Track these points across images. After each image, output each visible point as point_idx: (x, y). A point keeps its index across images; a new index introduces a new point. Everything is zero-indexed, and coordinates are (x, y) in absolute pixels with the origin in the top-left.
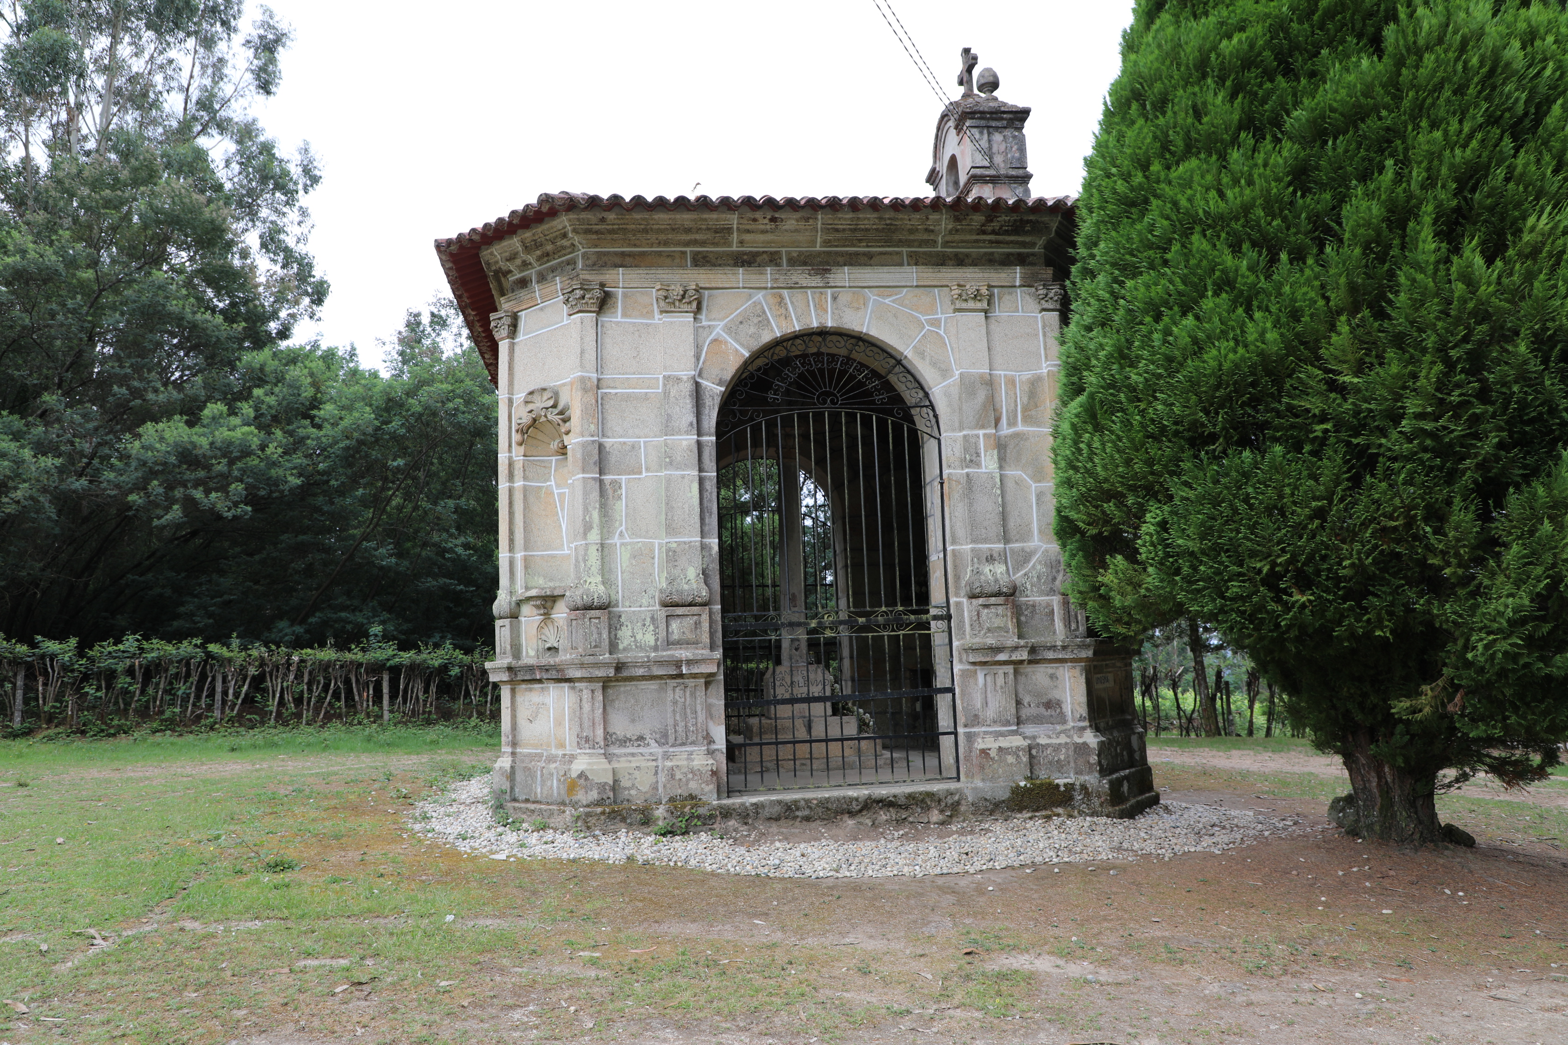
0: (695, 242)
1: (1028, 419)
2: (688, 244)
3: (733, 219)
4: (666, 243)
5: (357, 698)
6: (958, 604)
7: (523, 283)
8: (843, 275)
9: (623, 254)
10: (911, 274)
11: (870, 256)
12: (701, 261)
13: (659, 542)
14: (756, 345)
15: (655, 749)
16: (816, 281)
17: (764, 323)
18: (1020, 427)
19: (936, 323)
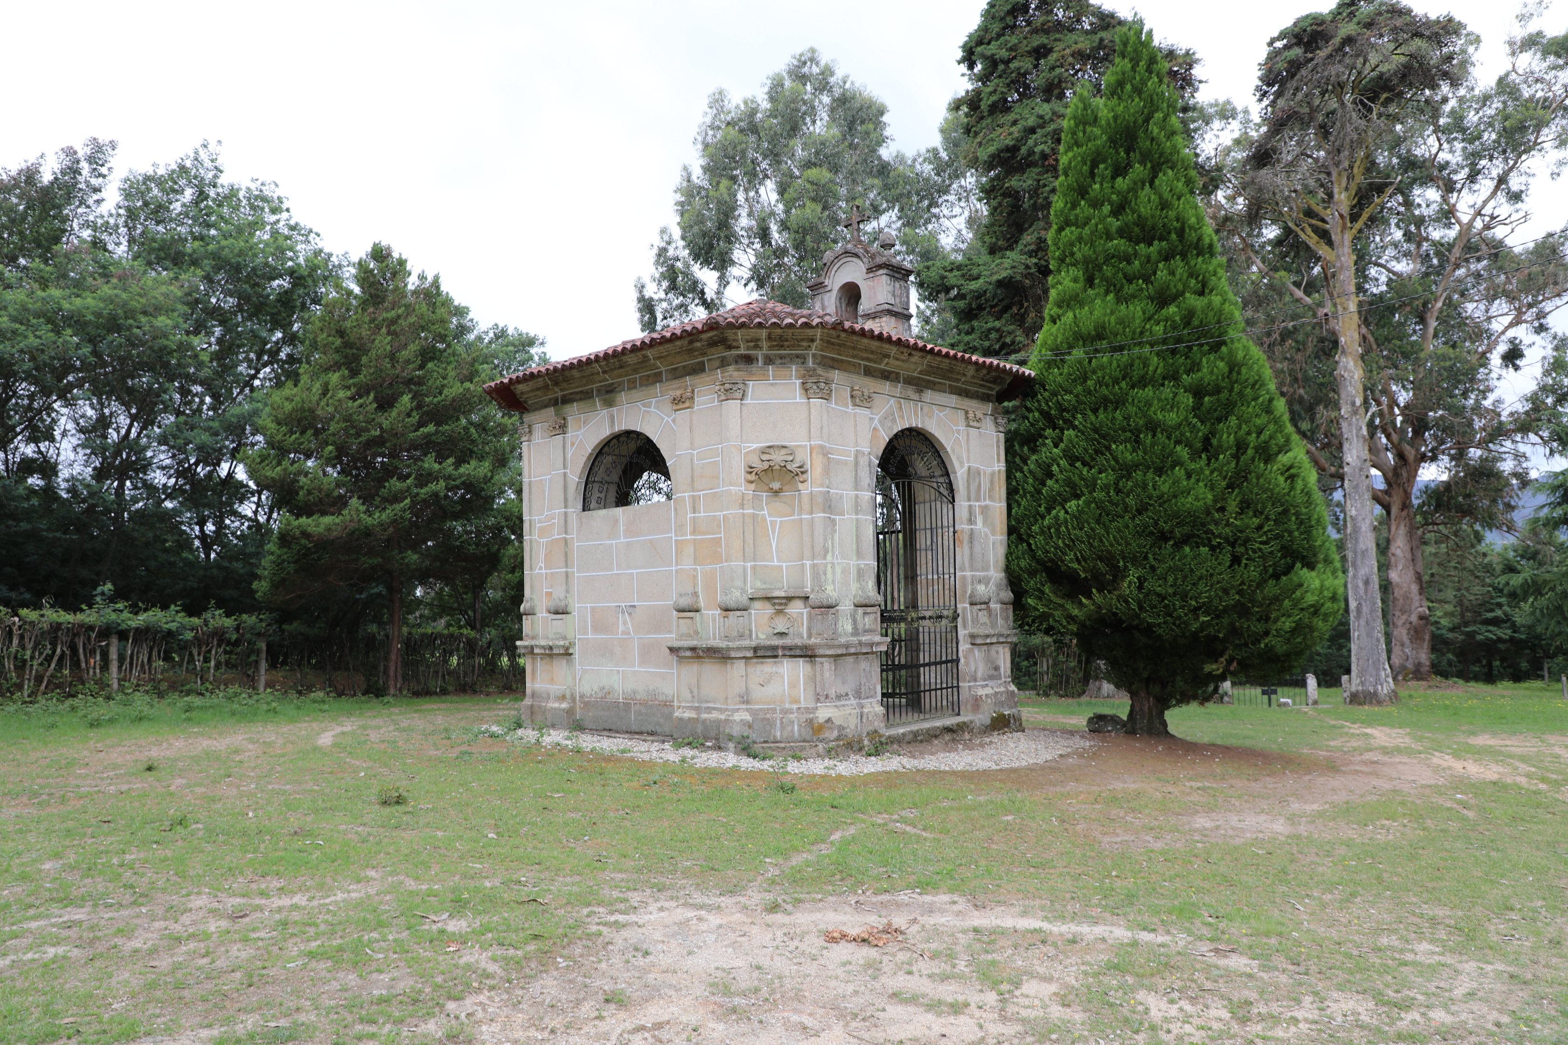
0: (868, 360)
1: (991, 498)
2: (863, 359)
3: (894, 350)
4: (854, 357)
5: (83, 665)
6: (964, 609)
7: (749, 360)
8: (929, 395)
9: (833, 359)
10: (953, 400)
11: (934, 383)
12: (868, 372)
13: (853, 562)
14: (892, 435)
16: (915, 396)
17: (894, 421)
18: (988, 502)
19: (958, 432)
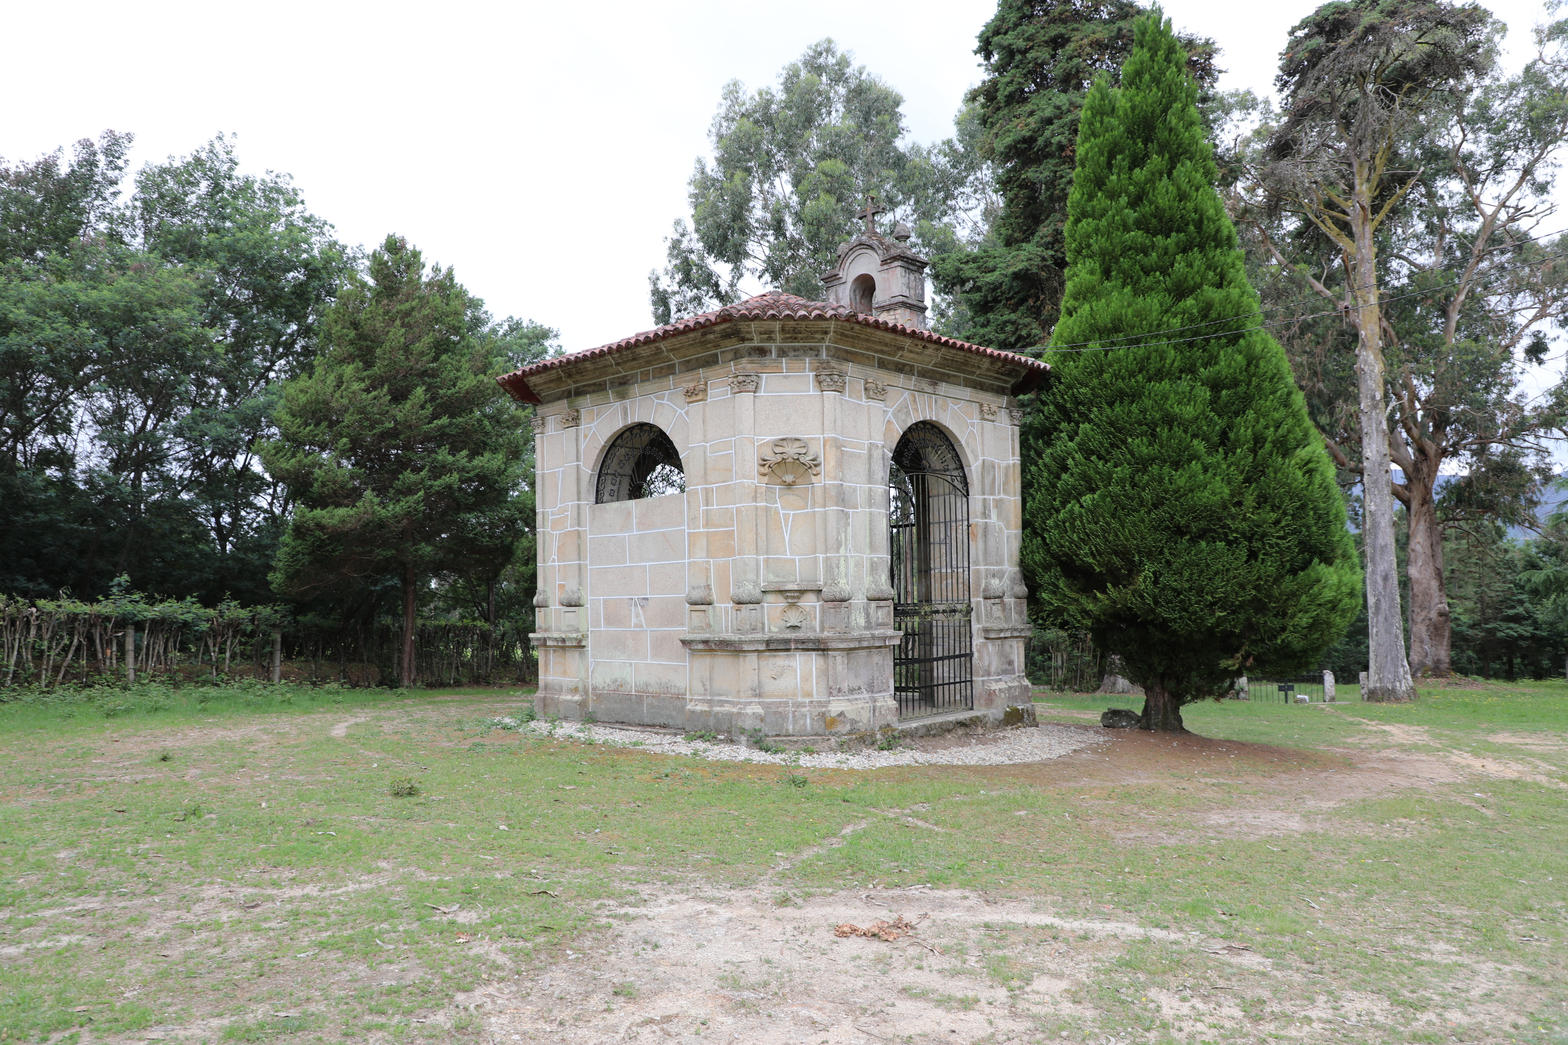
0: (882, 352)
1: (1006, 492)
2: (877, 351)
3: (907, 343)
4: (868, 349)
5: (100, 656)
6: (978, 603)
7: (762, 352)
8: (943, 388)
9: (847, 351)
10: (968, 393)
11: (949, 376)
12: (882, 365)
13: (866, 556)
14: (905, 428)
15: (866, 695)
16: (929, 389)
17: (908, 413)
18: (1002, 496)
19: (973, 425)
